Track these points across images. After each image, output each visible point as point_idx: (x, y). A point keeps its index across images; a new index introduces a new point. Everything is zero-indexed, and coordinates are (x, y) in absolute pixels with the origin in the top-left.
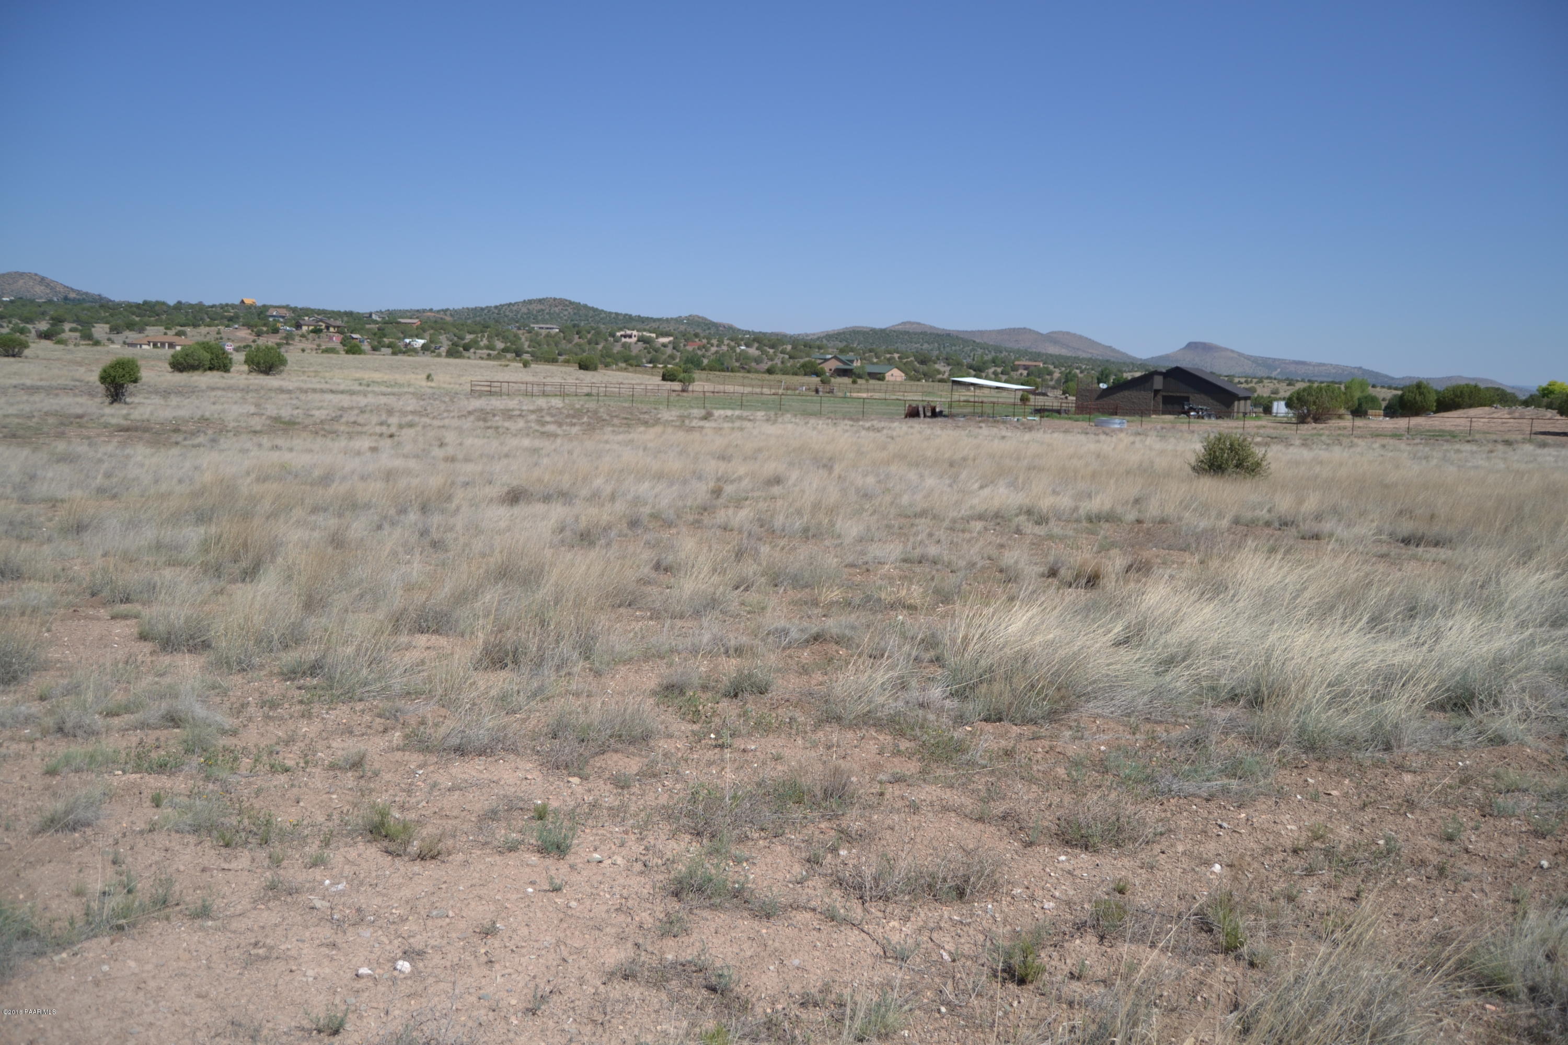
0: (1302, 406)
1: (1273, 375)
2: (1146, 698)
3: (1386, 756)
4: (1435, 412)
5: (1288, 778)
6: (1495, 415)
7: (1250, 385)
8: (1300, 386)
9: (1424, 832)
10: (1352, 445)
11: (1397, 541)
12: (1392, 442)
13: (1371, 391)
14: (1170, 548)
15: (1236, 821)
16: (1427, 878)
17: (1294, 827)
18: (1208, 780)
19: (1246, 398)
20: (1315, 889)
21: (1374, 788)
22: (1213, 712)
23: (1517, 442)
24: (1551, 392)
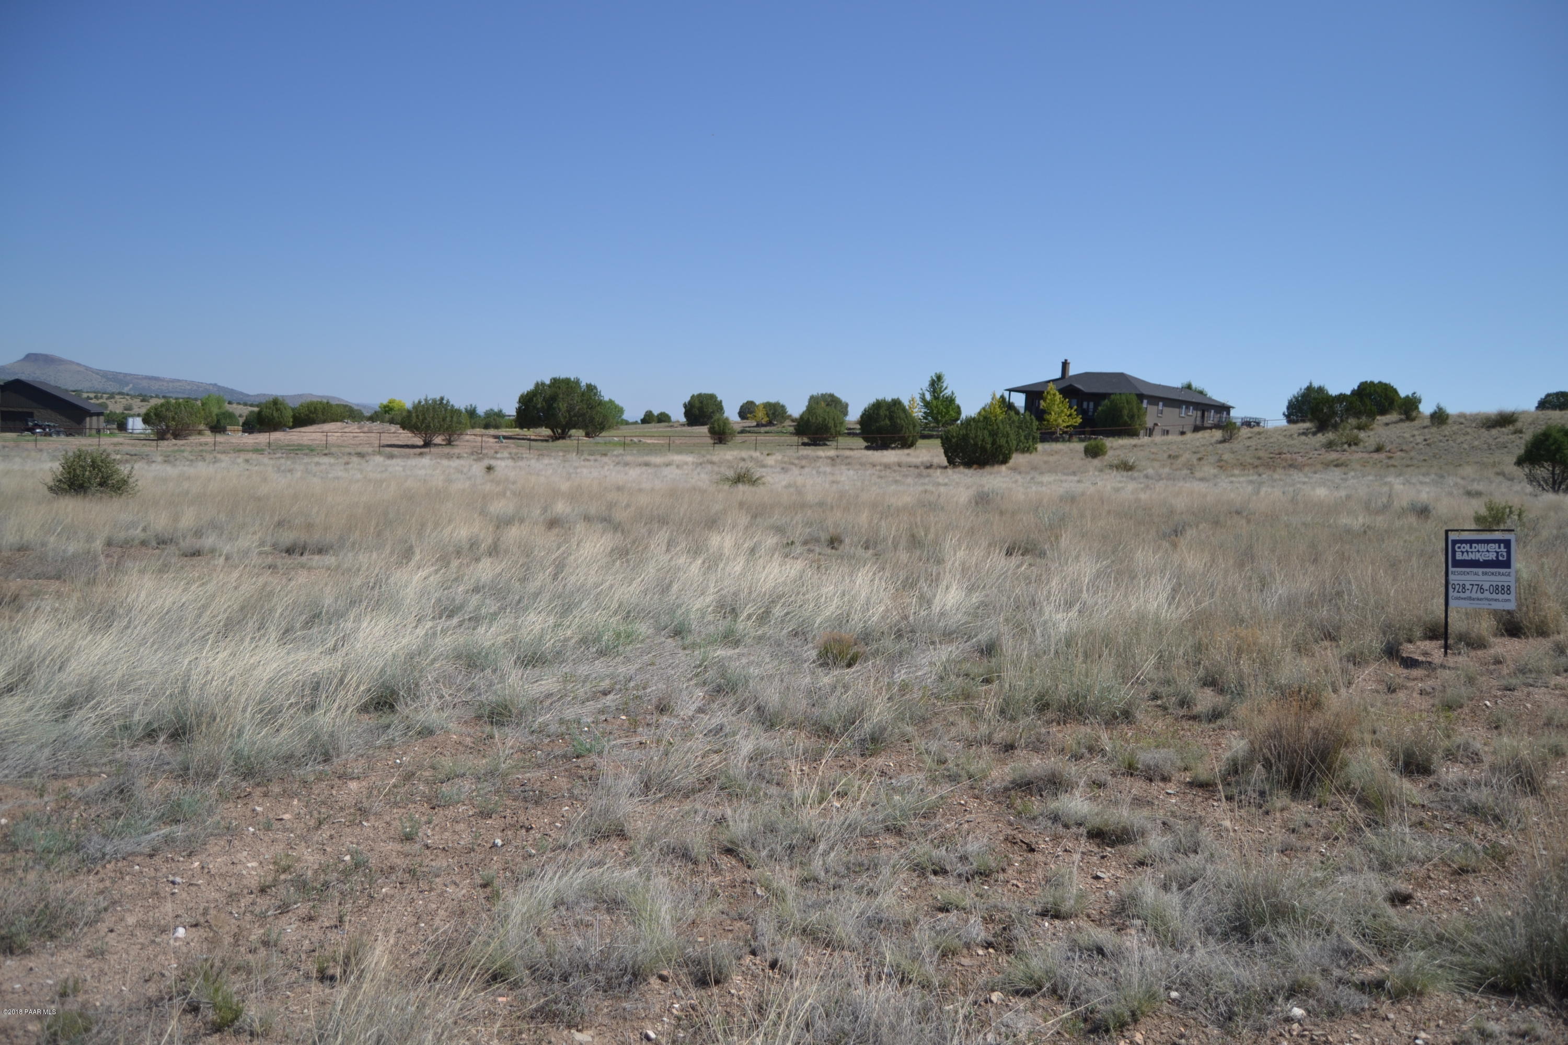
0: (160, 422)
1: (126, 390)
2: (47, 752)
3: (326, 767)
4: (291, 428)
5: (233, 812)
6: (346, 430)
7: (101, 401)
8: (154, 402)
9: (383, 837)
10: (216, 461)
11: (281, 551)
12: (254, 456)
13: (228, 407)
14: (37, 576)
15: (190, 873)
16: (401, 883)
17: (255, 864)
18: (146, 833)
19: (99, 414)
20: (293, 926)
21: (323, 803)
22: (130, 753)
23: (368, 454)
24: (391, 409)
